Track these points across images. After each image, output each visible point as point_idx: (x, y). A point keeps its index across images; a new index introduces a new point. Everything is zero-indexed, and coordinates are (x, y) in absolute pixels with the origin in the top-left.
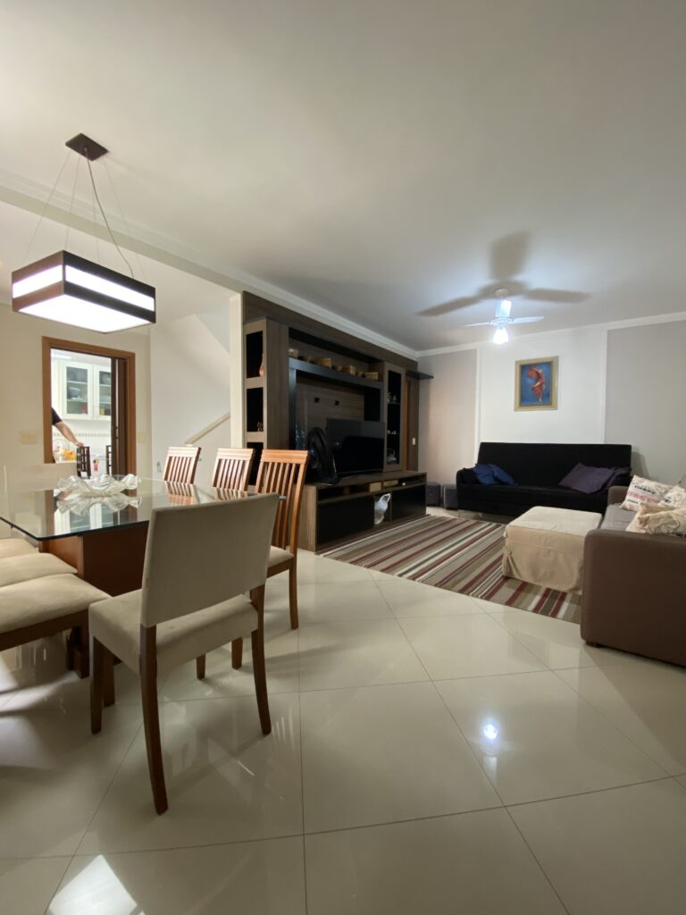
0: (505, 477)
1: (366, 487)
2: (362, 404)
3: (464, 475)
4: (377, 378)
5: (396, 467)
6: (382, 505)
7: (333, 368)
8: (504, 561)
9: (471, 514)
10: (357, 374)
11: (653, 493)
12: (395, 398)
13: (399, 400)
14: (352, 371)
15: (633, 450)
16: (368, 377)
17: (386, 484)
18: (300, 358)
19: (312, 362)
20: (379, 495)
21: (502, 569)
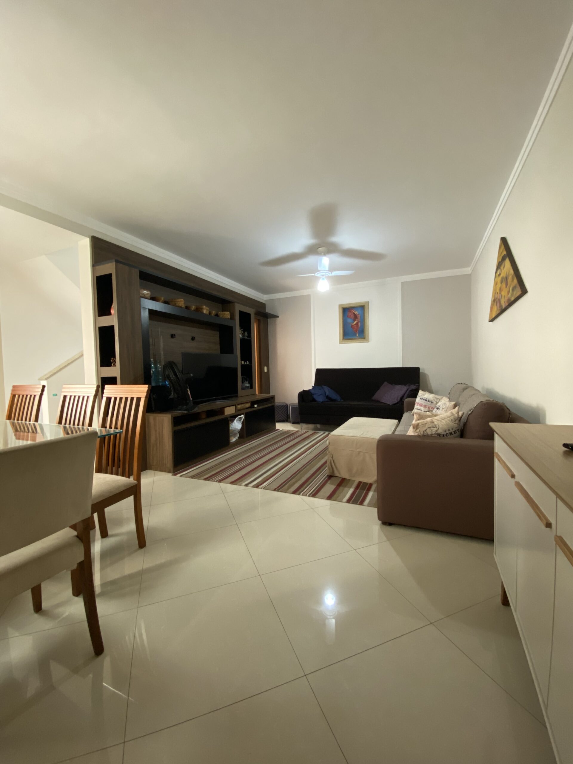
0: (334, 395)
1: (221, 411)
2: (217, 339)
3: (304, 395)
4: (229, 317)
5: (250, 391)
6: (237, 425)
7: (187, 308)
8: (328, 463)
9: (311, 426)
10: (210, 313)
11: (432, 402)
12: (246, 334)
13: (250, 335)
14: (206, 310)
15: (421, 371)
16: (221, 316)
17: (239, 407)
18: (153, 299)
19: (166, 302)
20: (233, 417)
21: (326, 471)
